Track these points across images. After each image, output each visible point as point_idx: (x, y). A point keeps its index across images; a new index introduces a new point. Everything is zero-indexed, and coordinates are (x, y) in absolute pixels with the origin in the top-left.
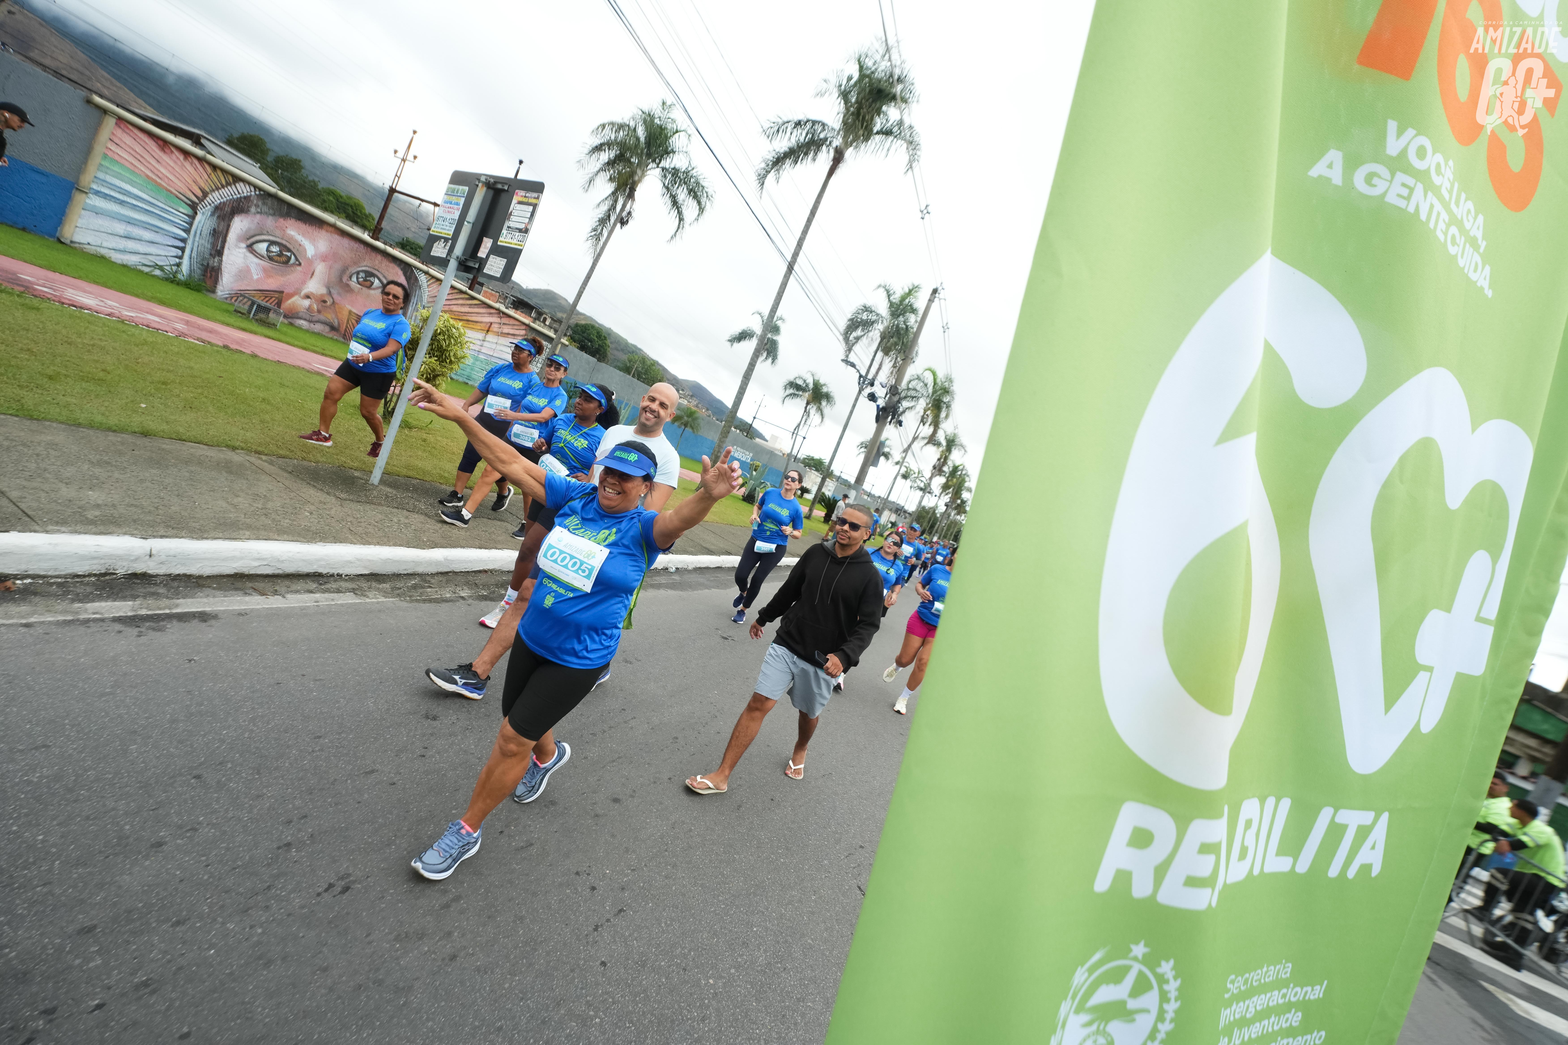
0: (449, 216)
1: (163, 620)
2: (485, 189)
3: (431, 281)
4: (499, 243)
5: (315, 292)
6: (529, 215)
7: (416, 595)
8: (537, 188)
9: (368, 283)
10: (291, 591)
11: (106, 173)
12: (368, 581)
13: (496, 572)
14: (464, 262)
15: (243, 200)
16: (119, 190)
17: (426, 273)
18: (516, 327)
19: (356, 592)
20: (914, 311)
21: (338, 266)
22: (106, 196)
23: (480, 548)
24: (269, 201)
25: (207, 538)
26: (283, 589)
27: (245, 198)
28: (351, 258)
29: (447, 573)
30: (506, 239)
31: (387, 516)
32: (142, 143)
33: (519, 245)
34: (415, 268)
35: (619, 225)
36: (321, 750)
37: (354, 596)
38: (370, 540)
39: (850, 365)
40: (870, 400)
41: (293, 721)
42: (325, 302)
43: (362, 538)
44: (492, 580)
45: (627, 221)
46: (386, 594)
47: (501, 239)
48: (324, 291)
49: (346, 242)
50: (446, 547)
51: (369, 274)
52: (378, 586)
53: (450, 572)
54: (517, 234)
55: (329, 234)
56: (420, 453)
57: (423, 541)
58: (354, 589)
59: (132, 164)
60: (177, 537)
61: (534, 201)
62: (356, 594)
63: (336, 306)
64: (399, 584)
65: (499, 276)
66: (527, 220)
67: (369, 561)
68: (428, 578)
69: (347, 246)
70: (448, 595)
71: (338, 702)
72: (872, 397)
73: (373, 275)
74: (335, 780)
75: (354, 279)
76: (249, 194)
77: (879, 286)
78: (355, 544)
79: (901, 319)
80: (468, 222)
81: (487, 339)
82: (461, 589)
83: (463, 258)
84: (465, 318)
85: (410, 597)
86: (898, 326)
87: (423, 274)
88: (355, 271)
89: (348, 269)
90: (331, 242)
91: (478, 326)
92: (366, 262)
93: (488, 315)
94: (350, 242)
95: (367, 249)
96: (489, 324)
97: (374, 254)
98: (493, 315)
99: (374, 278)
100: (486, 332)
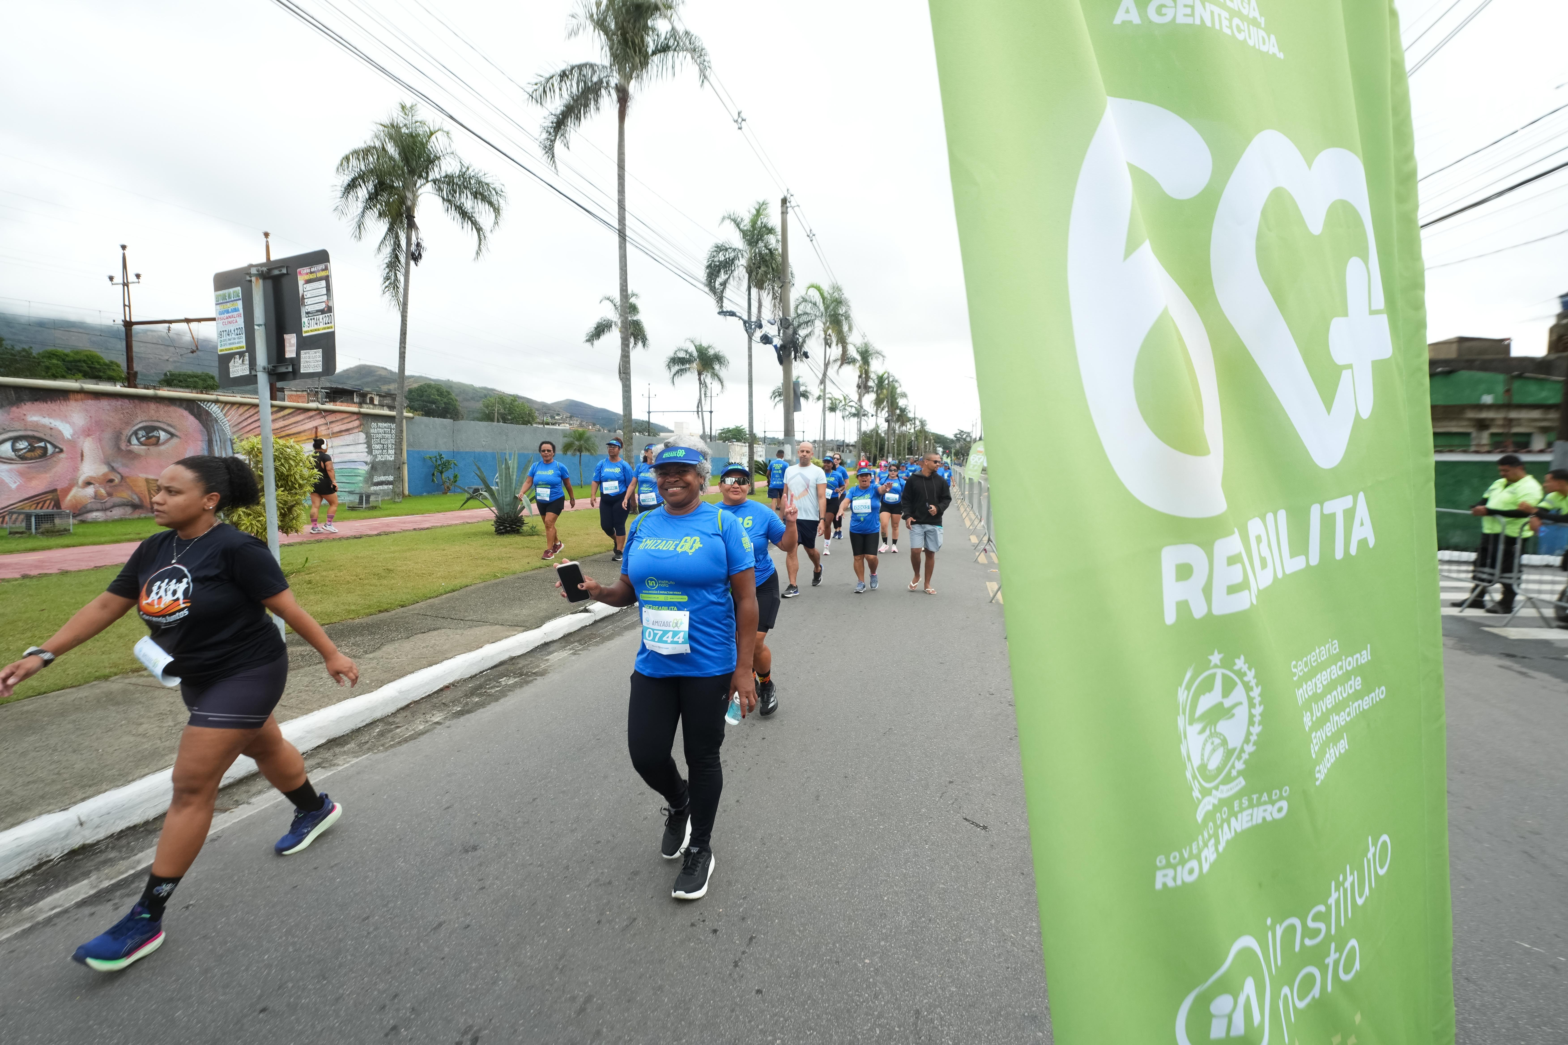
0: (232, 327)
1: (132, 882)
2: (261, 281)
3: (226, 408)
4: (304, 335)
5: (94, 475)
6: (324, 291)
7: (387, 741)
8: (321, 257)
9: (153, 440)
10: (254, 795)
12: (329, 749)
13: (458, 683)
14: (273, 370)
17: (216, 402)
18: (346, 421)
19: (323, 765)
20: (771, 231)
21: (108, 435)
23: (431, 665)
25: (133, 780)
26: (244, 797)
28: (120, 419)
29: (408, 706)
30: (310, 327)
31: (314, 676)
33: (329, 328)
34: (201, 401)
35: (412, 263)
36: (376, 929)
37: (323, 770)
38: (310, 707)
39: (730, 315)
40: (765, 343)
41: (331, 915)
42: (111, 481)
43: (300, 709)
44: (459, 693)
45: (420, 254)
46: (356, 754)
47: (304, 329)
48: (104, 469)
49: (104, 403)
50: (395, 680)
51: (149, 429)
52: (342, 750)
53: (411, 704)
54: (321, 317)
55: (79, 403)
56: (312, 597)
57: (367, 684)
58: (318, 764)
60: (100, 793)
61: (323, 274)
62: (324, 767)
63: (128, 480)
64: (364, 739)
65: (321, 370)
66: (325, 298)
67: (320, 728)
68: (391, 720)
69: (108, 407)
70: (421, 727)
71: (367, 877)
72: (766, 340)
73: (155, 429)
74: (407, 949)
75: (134, 441)
77: (724, 218)
78: (296, 717)
79: (761, 244)
80: (259, 325)
82: (431, 715)
83: (270, 367)
84: (283, 434)
85: (383, 745)
86: (760, 254)
87: (213, 404)
88: (131, 432)
89: (121, 433)
90: (87, 411)
91: (303, 436)
92: (139, 417)
93: (309, 420)
94: (110, 401)
95: (133, 402)
96: (315, 429)
97: (145, 405)
98: (315, 418)
99: (158, 431)
100: (314, 439)
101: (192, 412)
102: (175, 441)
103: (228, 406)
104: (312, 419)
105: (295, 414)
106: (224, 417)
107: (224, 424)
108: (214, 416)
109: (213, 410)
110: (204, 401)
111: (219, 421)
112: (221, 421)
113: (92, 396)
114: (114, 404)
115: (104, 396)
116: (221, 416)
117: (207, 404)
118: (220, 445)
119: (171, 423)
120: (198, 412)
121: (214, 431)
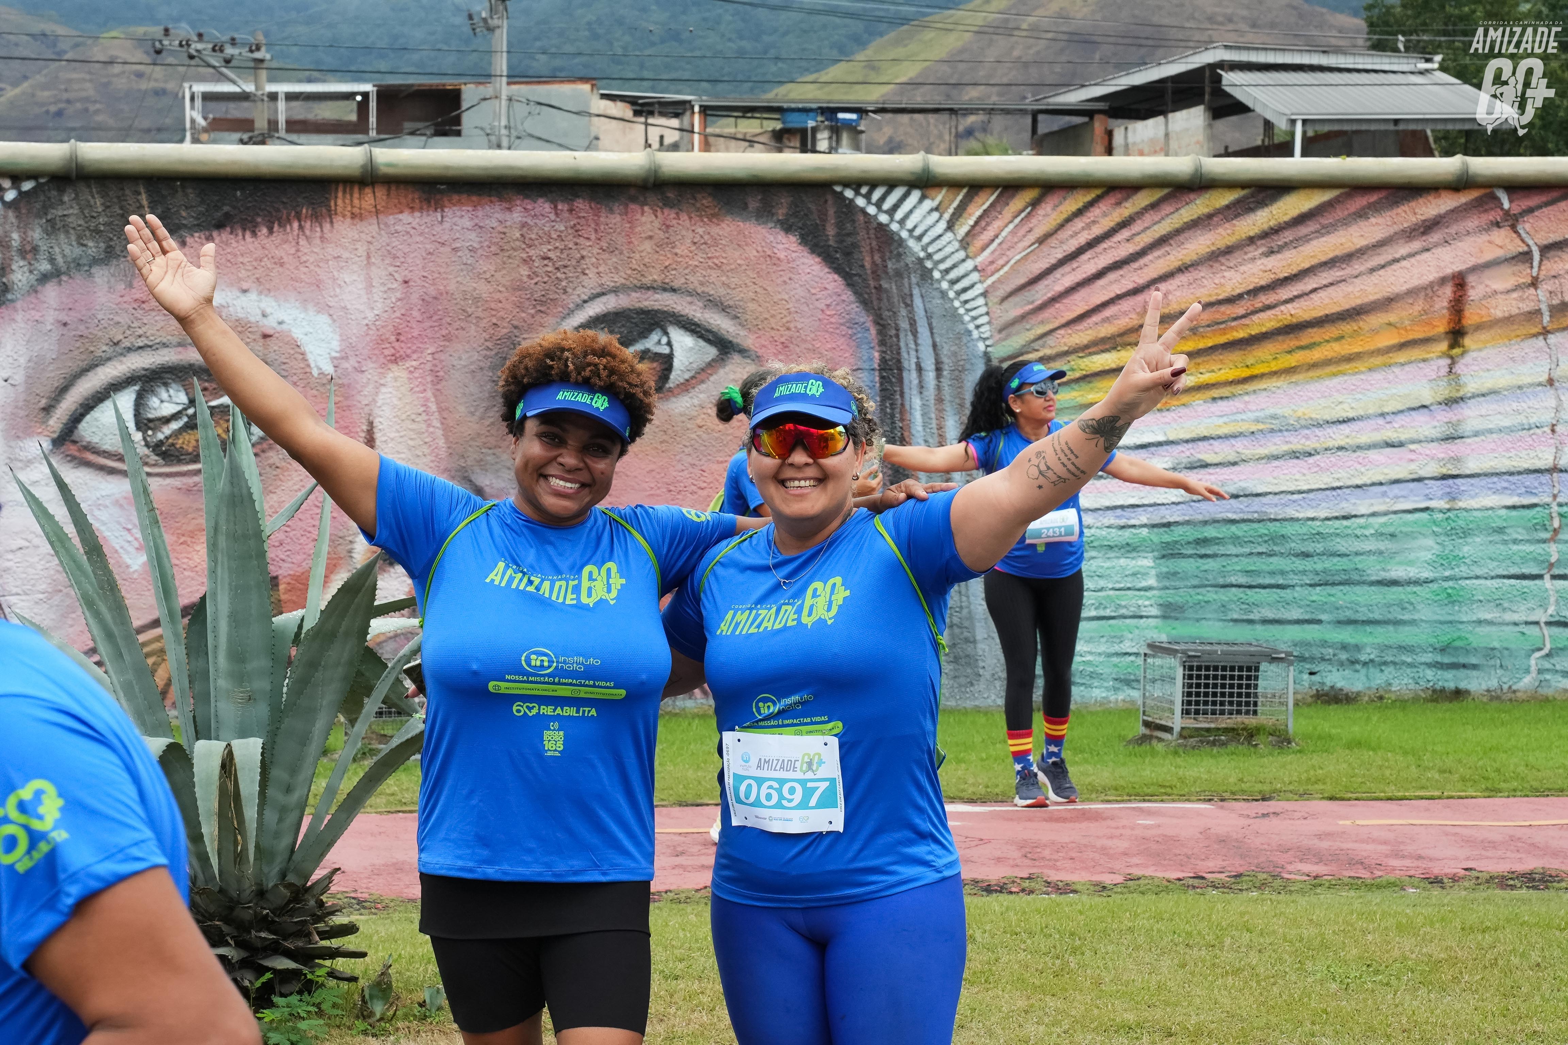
24: (69, 207)
49: (460, 222)
69: (473, 240)
73: (654, 321)
90: (395, 257)
91: (1375, 332)
92: (591, 273)
93: (1416, 245)
94: (480, 213)
95: (571, 211)
96: (1448, 291)
97: (615, 219)
98: (1453, 230)
99: (666, 333)
100: (1444, 346)
101: (814, 240)
102: (736, 371)
104: (1435, 237)
105: (1340, 213)
106: (962, 254)
107: (959, 286)
108: (913, 254)
109: (909, 224)
110: (873, 184)
111: (936, 275)
112: (947, 271)
113: (414, 195)
114: (495, 224)
115: (459, 192)
116: (949, 250)
117: (883, 199)
118: (939, 388)
119: (722, 291)
120: (841, 236)
121: (913, 323)
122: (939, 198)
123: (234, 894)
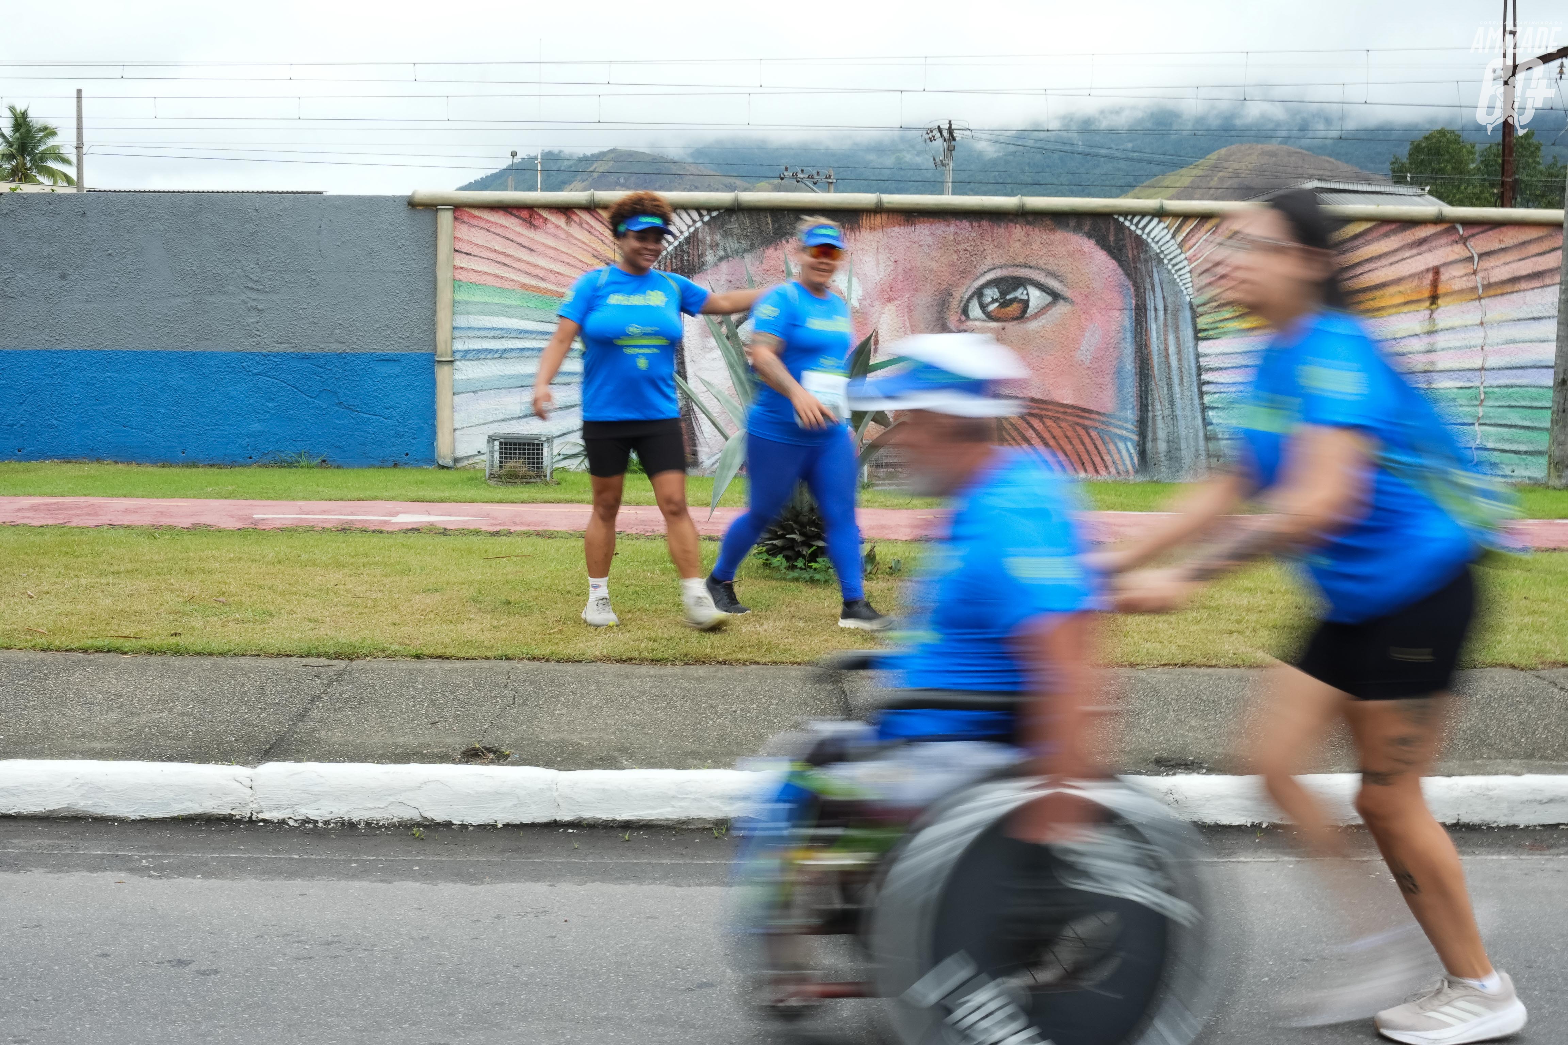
3: (1186, 229)
9: (1015, 308)
11: (468, 313)
15: (685, 247)
16: (492, 334)
17: (1160, 214)
21: (925, 298)
22: (479, 355)
24: (734, 224)
27: (688, 240)
28: (952, 265)
32: (499, 231)
34: (1125, 214)
49: (923, 232)
51: (1008, 285)
55: (879, 234)
59: (497, 276)
69: (929, 241)
73: (1020, 282)
75: (975, 311)
76: (692, 229)
81: (1441, 325)
87: (1156, 220)
88: (969, 293)
89: (950, 295)
90: (891, 249)
91: (1392, 296)
92: (989, 258)
93: (1414, 251)
94: (934, 227)
95: (979, 226)
96: (1430, 276)
97: (1002, 231)
98: (1434, 244)
99: (1026, 289)
100: (1427, 304)
101: (1103, 243)
102: (1061, 308)
103: (1191, 224)
104: (1424, 247)
105: (1375, 234)
106: (1179, 251)
107: (1177, 268)
108: (1154, 250)
109: (1152, 235)
110: (1134, 215)
111: (1166, 261)
112: (1171, 260)
113: (900, 218)
114: (941, 232)
115: (924, 217)
116: (1172, 249)
117: (1139, 222)
118: (1165, 319)
119: (1055, 268)
120: (1117, 241)
121: (1153, 286)
122: (1168, 222)
123: (799, 509)
